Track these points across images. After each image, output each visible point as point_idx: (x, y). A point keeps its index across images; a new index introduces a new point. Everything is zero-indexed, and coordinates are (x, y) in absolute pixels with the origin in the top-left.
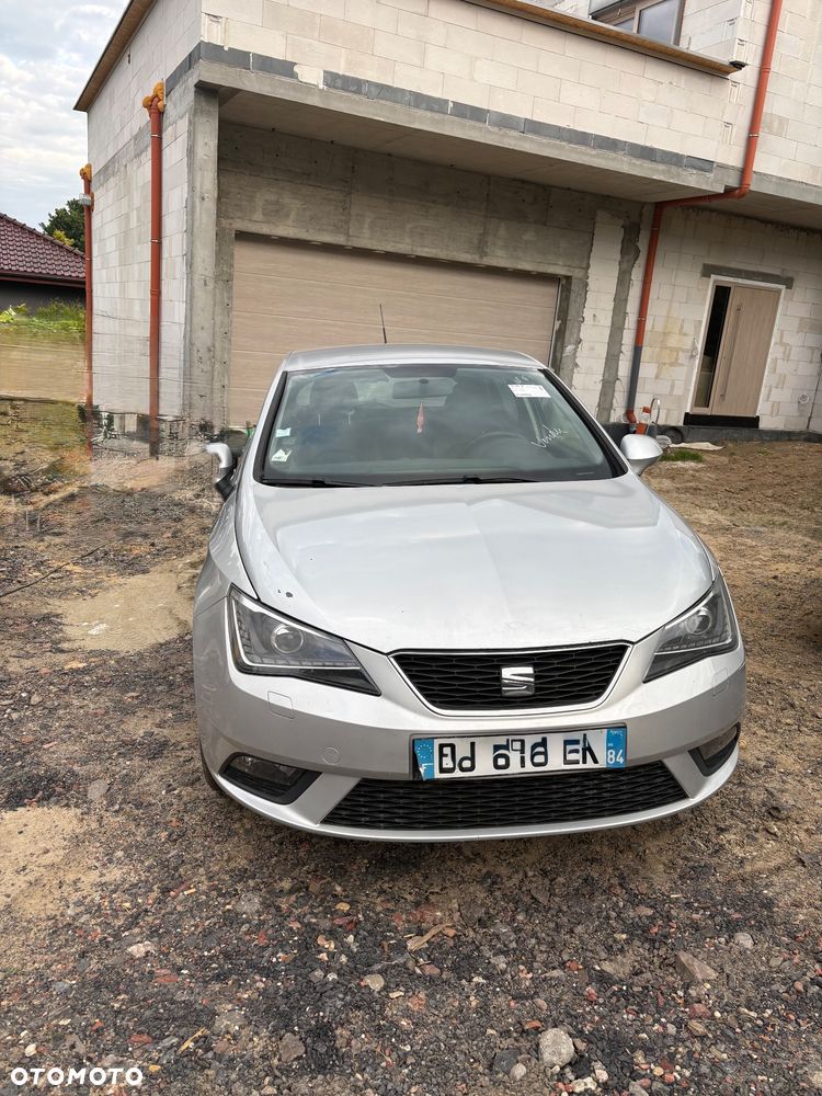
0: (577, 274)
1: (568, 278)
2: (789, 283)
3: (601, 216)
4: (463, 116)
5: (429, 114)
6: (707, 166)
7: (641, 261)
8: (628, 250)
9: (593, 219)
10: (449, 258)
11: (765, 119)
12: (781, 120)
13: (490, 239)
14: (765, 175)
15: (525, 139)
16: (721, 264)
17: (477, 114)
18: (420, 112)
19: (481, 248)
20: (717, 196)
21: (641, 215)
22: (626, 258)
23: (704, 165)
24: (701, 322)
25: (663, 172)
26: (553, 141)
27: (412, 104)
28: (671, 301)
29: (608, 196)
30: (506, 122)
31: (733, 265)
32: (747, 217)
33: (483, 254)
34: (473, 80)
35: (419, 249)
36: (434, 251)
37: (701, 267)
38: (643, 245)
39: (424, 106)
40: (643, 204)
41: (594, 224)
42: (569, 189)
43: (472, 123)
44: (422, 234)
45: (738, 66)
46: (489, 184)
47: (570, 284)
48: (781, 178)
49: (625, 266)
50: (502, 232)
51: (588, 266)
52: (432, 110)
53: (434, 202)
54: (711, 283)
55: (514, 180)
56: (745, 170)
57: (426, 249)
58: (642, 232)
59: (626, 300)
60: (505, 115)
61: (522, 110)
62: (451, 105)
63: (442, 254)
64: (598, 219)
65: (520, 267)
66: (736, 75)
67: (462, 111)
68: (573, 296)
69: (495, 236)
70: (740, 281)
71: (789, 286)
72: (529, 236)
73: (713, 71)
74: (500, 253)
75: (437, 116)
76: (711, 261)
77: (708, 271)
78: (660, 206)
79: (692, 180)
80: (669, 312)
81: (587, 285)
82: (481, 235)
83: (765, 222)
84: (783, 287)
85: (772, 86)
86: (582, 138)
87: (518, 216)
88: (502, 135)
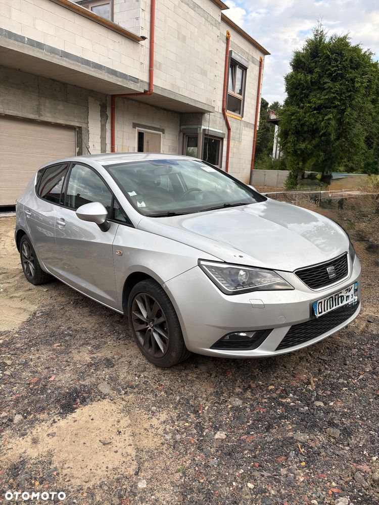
0: (84, 126)
1: (80, 128)
2: (163, 131)
3: (90, 99)
4: (33, 45)
5: (16, 43)
6: (136, 81)
7: (109, 120)
8: (103, 115)
9: (87, 101)
10: (23, 116)
11: (154, 63)
12: (160, 64)
13: (42, 107)
14: (157, 86)
15: (63, 60)
16: (139, 123)
17: (40, 46)
18: (12, 41)
19: (38, 112)
20: (141, 94)
21: (106, 100)
22: (103, 119)
23: (136, 80)
24: (135, 147)
25: (121, 82)
26: (75, 63)
27: (7, 36)
28: (123, 139)
29: (92, 91)
30: (53, 51)
31: (143, 123)
32: (146, 104)
33: (40, 115)
34: (35, 28)
35: (7, 111)
36: (15, 112)
37: (132, 124)
38: (109, 113)
39: (13, 38)
40: (106, 95)
41: (88, 102)
42: (75, 86)
43: (38, 49)
44: (8, 103)
45: (144, 38)
46: (38, 80)
47: (81, 130)
48: (162, 88)
49: (103, 123)
50: (47, 104)
51: (88, 123)
52: (17, 41)
53: (12, 87)
54: (137, 130)
55: (50, 79)
56: (150, 84)
57: (11, 111)
58: (108, 107)
59: (105, 138)
60: (52, 47)
61: (60, 46)
62: (26, 39)
63: (20, 114)
64: (89, 100)
65: (58, 122)
66: (142, 42)
67: (32, 43)
68: (83, 136)
69: (44, 106)
70: (147, 130)
71: (163, 133)
72: (60, 107)
73: (134, 39)
74: (48, 115)
75: (20, 44)
76: (135, 122)
77: (135, 125)
78: (113, 96)
79: (132, 86)
80: (123, 143)
81: (88, 131)
82: (37, 105)
83: (152, 106)
84: (161, 133)
85: (155, 49)
86: (87, 63)
87: (54, 97)
88: (52, 57)
